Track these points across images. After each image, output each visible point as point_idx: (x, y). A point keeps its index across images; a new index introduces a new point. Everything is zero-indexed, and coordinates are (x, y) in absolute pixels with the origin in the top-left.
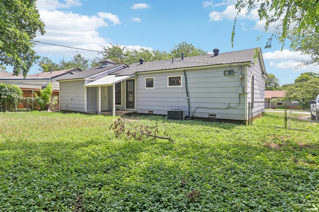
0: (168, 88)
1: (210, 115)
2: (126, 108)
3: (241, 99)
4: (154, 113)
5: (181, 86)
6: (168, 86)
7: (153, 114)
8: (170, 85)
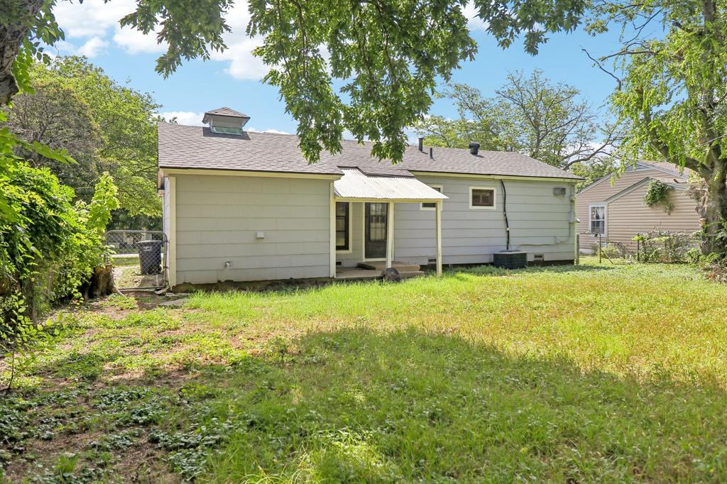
0: (471, 211)
1: (536, 256)
2: (366, 257)
3: (571, 230)
5: (495, 207)
6: (471, 205)
8: (473, 205)
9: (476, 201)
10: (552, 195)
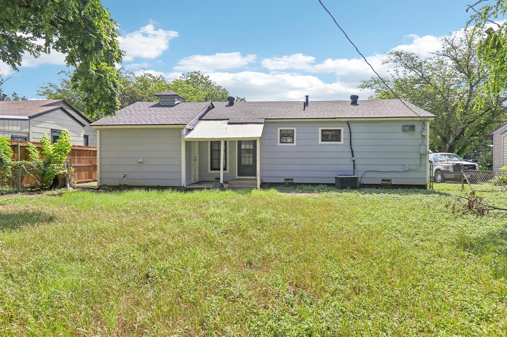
0: (320, 145)
1: (383, 180)
2: (238, 176)
3: (422, 160)
4: (295, 181)
5: (342, 142)
6: (320, 142)
7: (293, 183)
8: (322, 141)
9: (325, 138)
10: (402, 131)
